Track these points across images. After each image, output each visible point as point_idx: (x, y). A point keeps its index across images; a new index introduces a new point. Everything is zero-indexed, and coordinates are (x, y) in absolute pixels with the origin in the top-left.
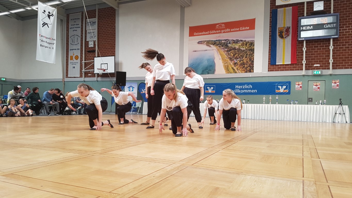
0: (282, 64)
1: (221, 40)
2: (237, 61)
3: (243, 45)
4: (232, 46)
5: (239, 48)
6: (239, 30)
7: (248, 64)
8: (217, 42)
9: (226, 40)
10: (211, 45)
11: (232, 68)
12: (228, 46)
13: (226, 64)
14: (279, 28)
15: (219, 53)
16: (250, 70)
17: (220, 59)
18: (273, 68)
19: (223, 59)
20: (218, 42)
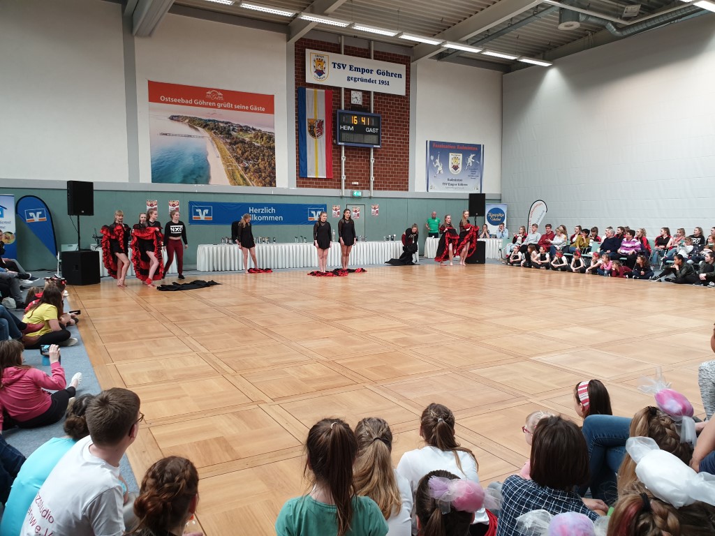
0: (314, 177)
1: (218, 122)
2: (249, 164)
3: (256, 137)
4: (239, 136)
5: (251, 141)
6: (249, 110)
7: (267, 172)
8: (209, 123)
9: (227, 123)
10: (199, 128)
11: (241, 176)
12: (231, 135)
13: (230, 168)
14: (308, 119)
15: (215, 146)
16: (271, 182)
17: (218, 157)
18: (303, 183)
19: (223, 157)
20: (212, 125)
